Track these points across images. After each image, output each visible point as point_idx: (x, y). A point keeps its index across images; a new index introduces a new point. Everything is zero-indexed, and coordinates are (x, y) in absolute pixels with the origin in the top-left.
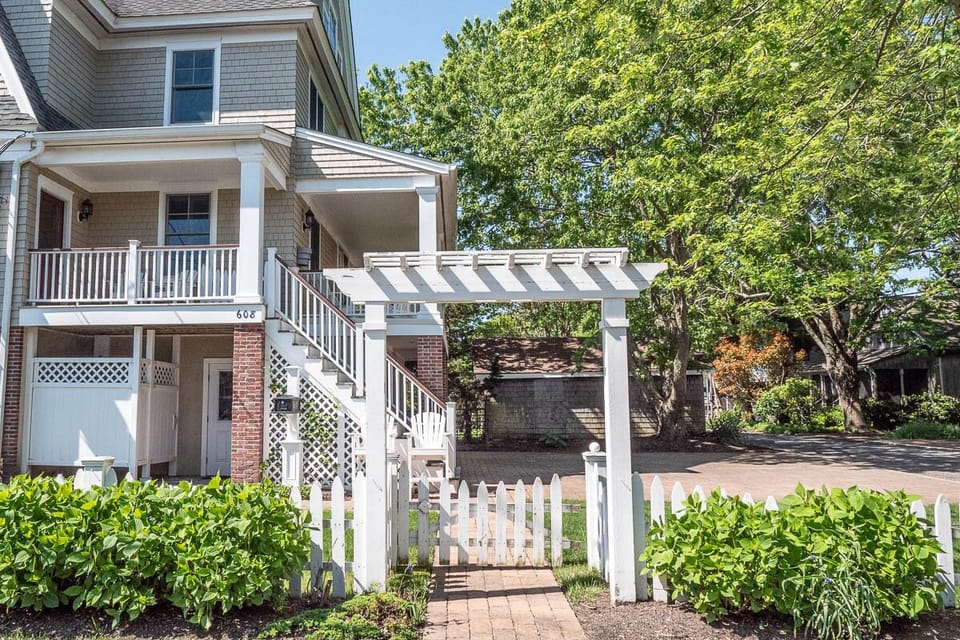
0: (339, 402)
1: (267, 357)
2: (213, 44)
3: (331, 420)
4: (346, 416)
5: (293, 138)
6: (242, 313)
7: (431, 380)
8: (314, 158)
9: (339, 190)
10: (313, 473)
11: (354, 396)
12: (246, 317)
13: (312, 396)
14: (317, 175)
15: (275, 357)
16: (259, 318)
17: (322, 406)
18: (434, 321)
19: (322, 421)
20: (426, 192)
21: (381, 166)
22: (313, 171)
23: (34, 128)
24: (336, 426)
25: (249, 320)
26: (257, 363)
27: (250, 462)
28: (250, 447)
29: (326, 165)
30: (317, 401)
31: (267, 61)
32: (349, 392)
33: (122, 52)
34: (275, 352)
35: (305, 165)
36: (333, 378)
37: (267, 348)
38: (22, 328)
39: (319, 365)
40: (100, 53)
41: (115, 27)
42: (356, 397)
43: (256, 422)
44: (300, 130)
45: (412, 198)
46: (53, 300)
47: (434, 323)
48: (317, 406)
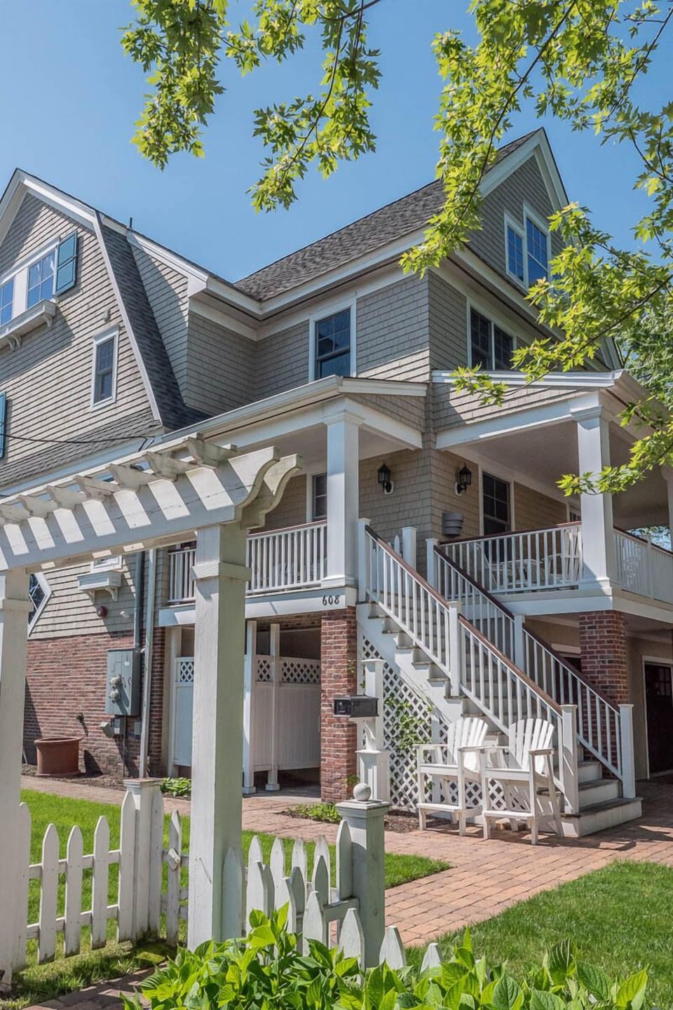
0: (432, 703)
1: (359, 649)
2: (348, 302)
3: (426, 727)
4: (441, 722)
5: (428, 384)
6: (327, 598)
7: (599, 672)
8: (453, 403)
9: (482, 436)
10: (408, 793)
11: (448, 696)
12: (331, 603)
13: (406, 696)
14: (458, 424)
15: (368, 649)
16: (343, 603)
17: (416, 708)
18: (602, 591)
19: (416, 727)
20: (585, 417)
21: (528, 395)
22: (452, 420)
23: (162, 431)
24: (430, 733)
25: (334, 607)
26: (344, 657)
27: (338, 774)
28: (337, 757)
29: (466, 408)
30: (411, 702)
31: (399, 304)
32: (442, 690)
33: (275, 336)
34: (367, 643)
35: (443, 414)
36: (425, 673)
37: (360, 637)
38: (163, 628)
39: (409, 657)
40: (255, 344)
41: (260, 313)
42: (452, 697)
43: (343, 726)
44: (436, 373)
45: (569, 428)
46: (185, 599)
47: (603, 594)
48: (411, 708)
